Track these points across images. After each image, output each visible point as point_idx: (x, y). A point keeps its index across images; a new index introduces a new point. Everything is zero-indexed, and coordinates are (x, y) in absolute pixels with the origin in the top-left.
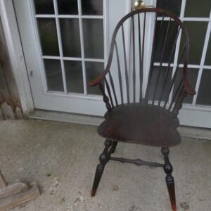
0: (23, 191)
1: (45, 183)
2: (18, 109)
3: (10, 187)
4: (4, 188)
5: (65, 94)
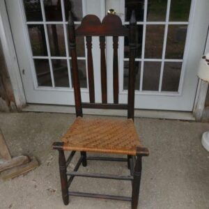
0: (25, 163)
1: (42, 158)
3: (15, 159)
4: (10, 160)
5: (53, 88)
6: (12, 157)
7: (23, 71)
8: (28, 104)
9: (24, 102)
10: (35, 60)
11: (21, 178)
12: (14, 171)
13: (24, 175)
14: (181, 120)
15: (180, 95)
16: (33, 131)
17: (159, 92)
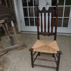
0: (23, 46)
2: (18, 31)
4: (19, 45)
5: (30, 26)
6: (20, 44)
7: (21, 21)
8: (22, 31)
9: (21, 31)
10: (25, 18)
11: (22, 50)
12: (20, 48)
13: (23, 49)
14: (68, 36)
15: (68, 28)
16: (24, 38)
17: (62, 28)
